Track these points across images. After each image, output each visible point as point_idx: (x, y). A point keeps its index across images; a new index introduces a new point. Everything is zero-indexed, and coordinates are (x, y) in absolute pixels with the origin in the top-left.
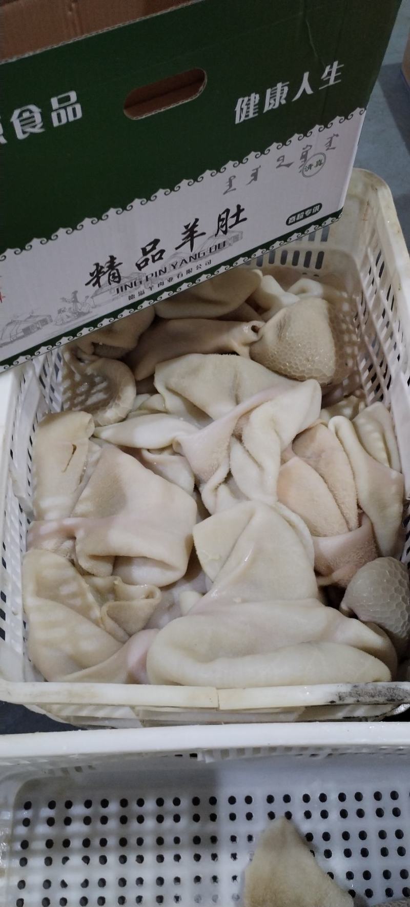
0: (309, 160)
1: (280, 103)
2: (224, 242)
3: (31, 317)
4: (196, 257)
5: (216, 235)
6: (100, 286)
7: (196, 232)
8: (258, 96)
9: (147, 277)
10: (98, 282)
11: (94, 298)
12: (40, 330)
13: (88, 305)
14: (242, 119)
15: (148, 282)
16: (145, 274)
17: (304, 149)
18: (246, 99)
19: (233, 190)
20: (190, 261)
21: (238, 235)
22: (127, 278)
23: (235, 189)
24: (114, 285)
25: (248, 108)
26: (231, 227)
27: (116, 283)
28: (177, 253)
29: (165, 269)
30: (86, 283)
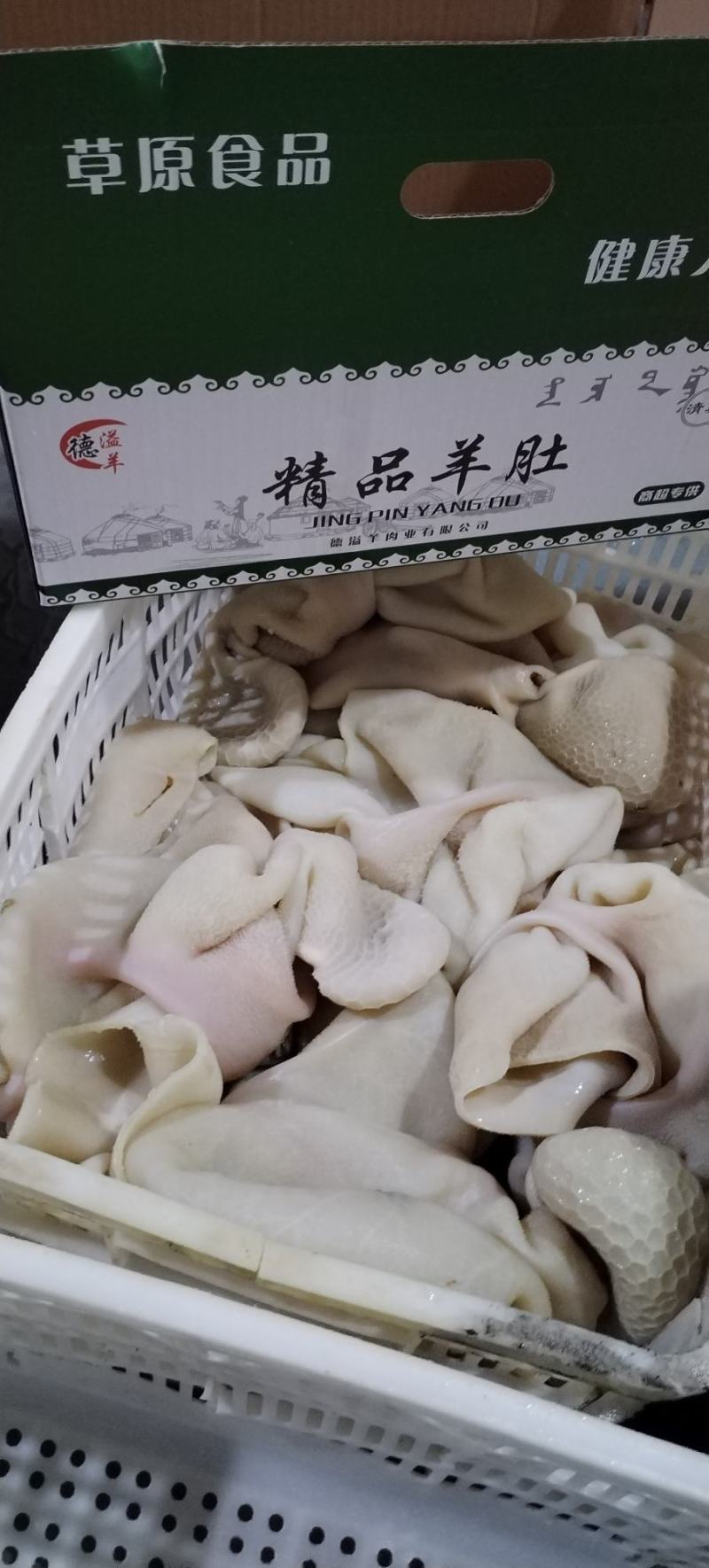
0: (698, 394)
1: (669, 272)
2: (519, 497)
3: (157, 517)
4: (463, 507)
5: (507, 478)
6: (287, 502)
7: (475, 459)
8: (633, 245)
9: (371, 514)
10: (285, 493)
11: (272, 521)
12: (166, 547)
13: (258, 529)
14: (597, 280)
15: (371, 524)
16: (370, 507)
17: (693, 370)
18: (612, 244)
19: (554, 404)
20: (452, 511)
21: (546, 492)
22: (337, 502)
23: (558, 404)
24: (312, 508)
25: (612, 262)
26: (536, 472)
27: (315, 507)
28: (432, 489)
29: (406, 509)
30: (266, 487)
